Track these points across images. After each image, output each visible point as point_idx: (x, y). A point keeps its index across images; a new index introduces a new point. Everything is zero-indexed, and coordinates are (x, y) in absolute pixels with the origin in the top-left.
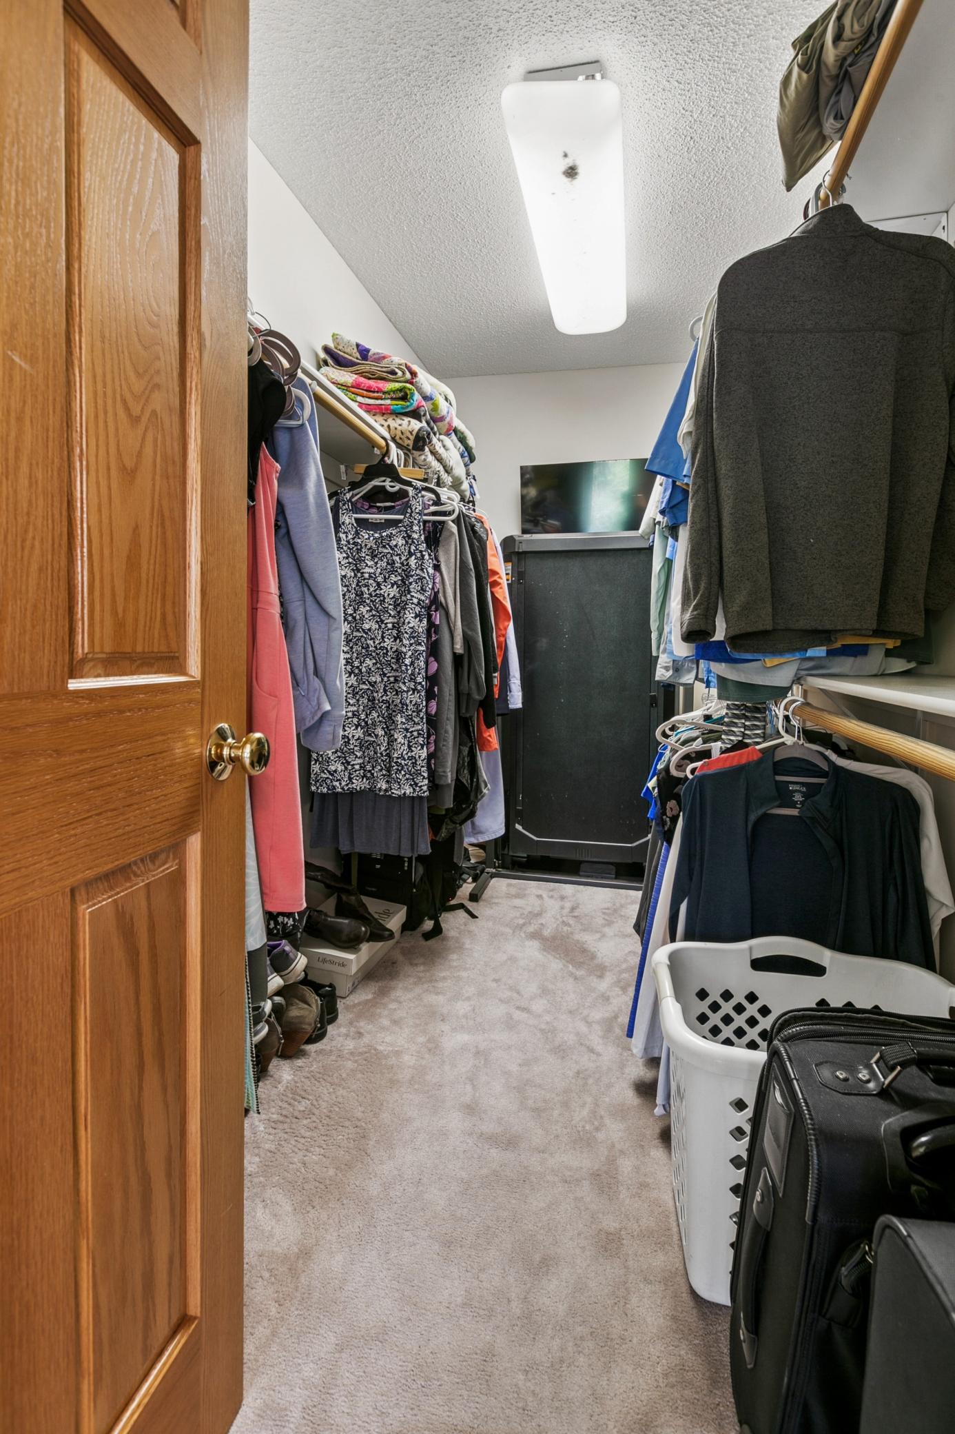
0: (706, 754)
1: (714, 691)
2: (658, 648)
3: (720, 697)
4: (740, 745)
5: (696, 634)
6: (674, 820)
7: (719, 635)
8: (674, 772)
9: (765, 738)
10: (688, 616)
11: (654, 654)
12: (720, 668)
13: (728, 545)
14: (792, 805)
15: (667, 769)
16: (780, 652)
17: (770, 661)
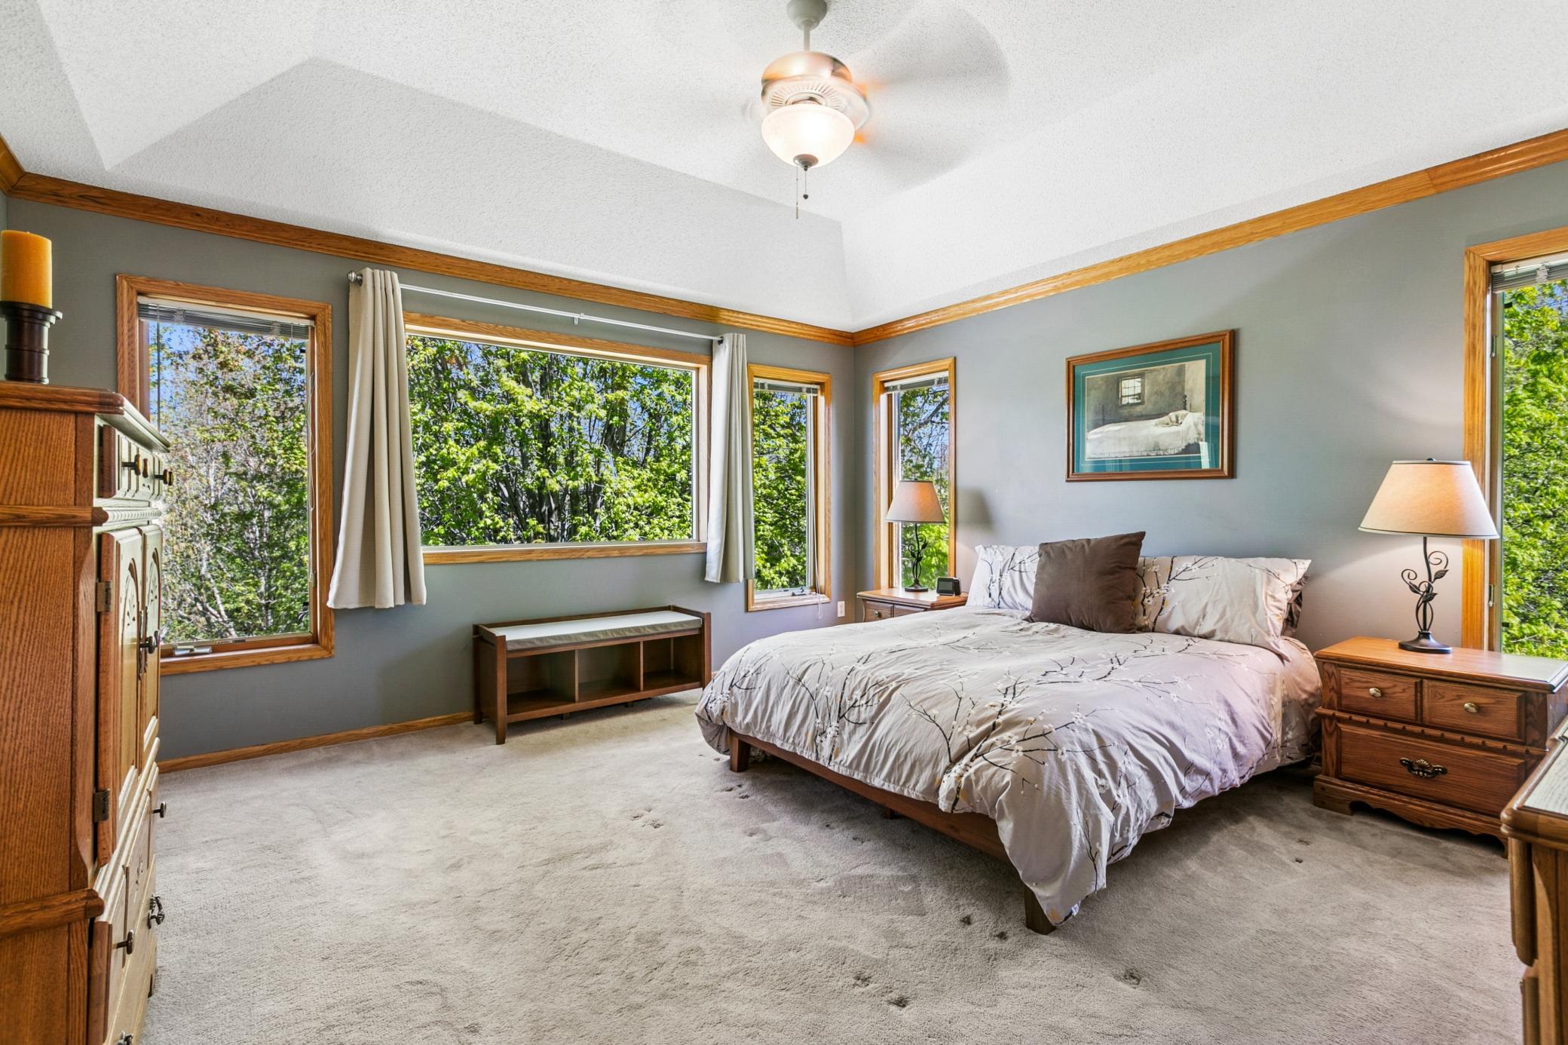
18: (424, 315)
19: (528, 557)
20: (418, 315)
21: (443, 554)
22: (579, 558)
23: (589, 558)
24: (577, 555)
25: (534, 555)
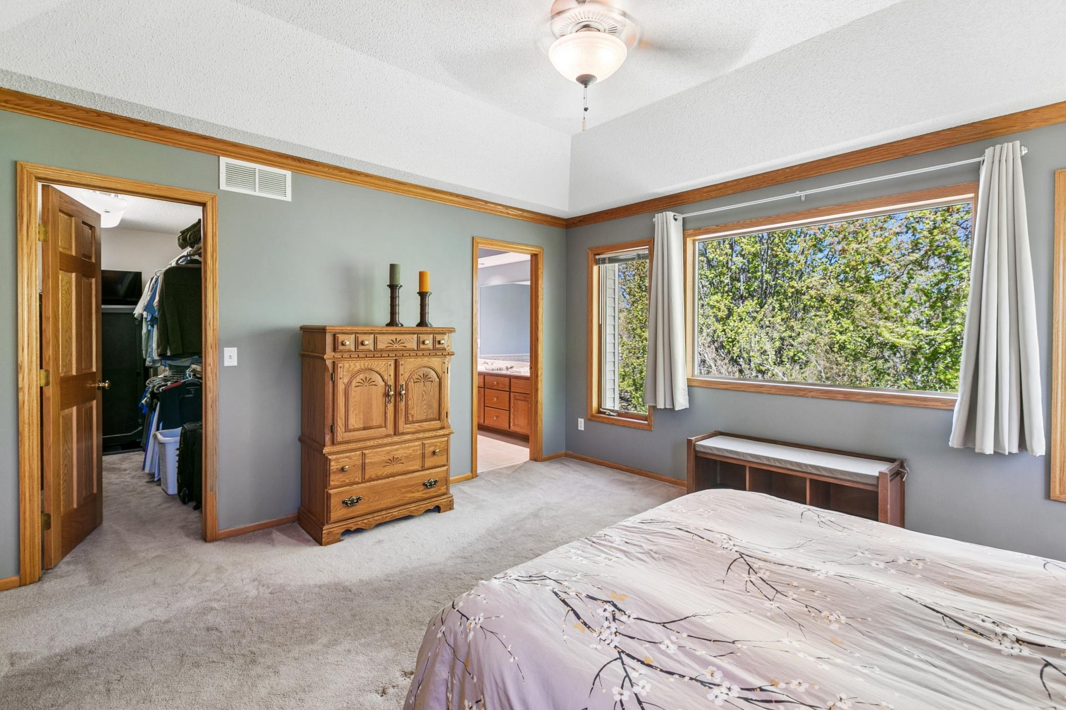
0: (166, 385)
1: (167, 368)
2: (146, 355)
3: (169, 369)
4: (177, 382)
5: (162, 355)
6: (156, 404)
7: (169, 354)
8: (155, 391)
9: (184, 379)
10: (159, 350)
11: (144, 357)
12: (169, 362)
13: (169, 333)
14: (191, 394)
15: (153, 391)
16: (186, 358)
17: (184, 360)
18: (695, 230)
19: (760, 390)
20: (692, 231)
21: (704, 380)
22: (802, 396)
23: (812, 397)
24: (802, 393)
25: (764, 389)
